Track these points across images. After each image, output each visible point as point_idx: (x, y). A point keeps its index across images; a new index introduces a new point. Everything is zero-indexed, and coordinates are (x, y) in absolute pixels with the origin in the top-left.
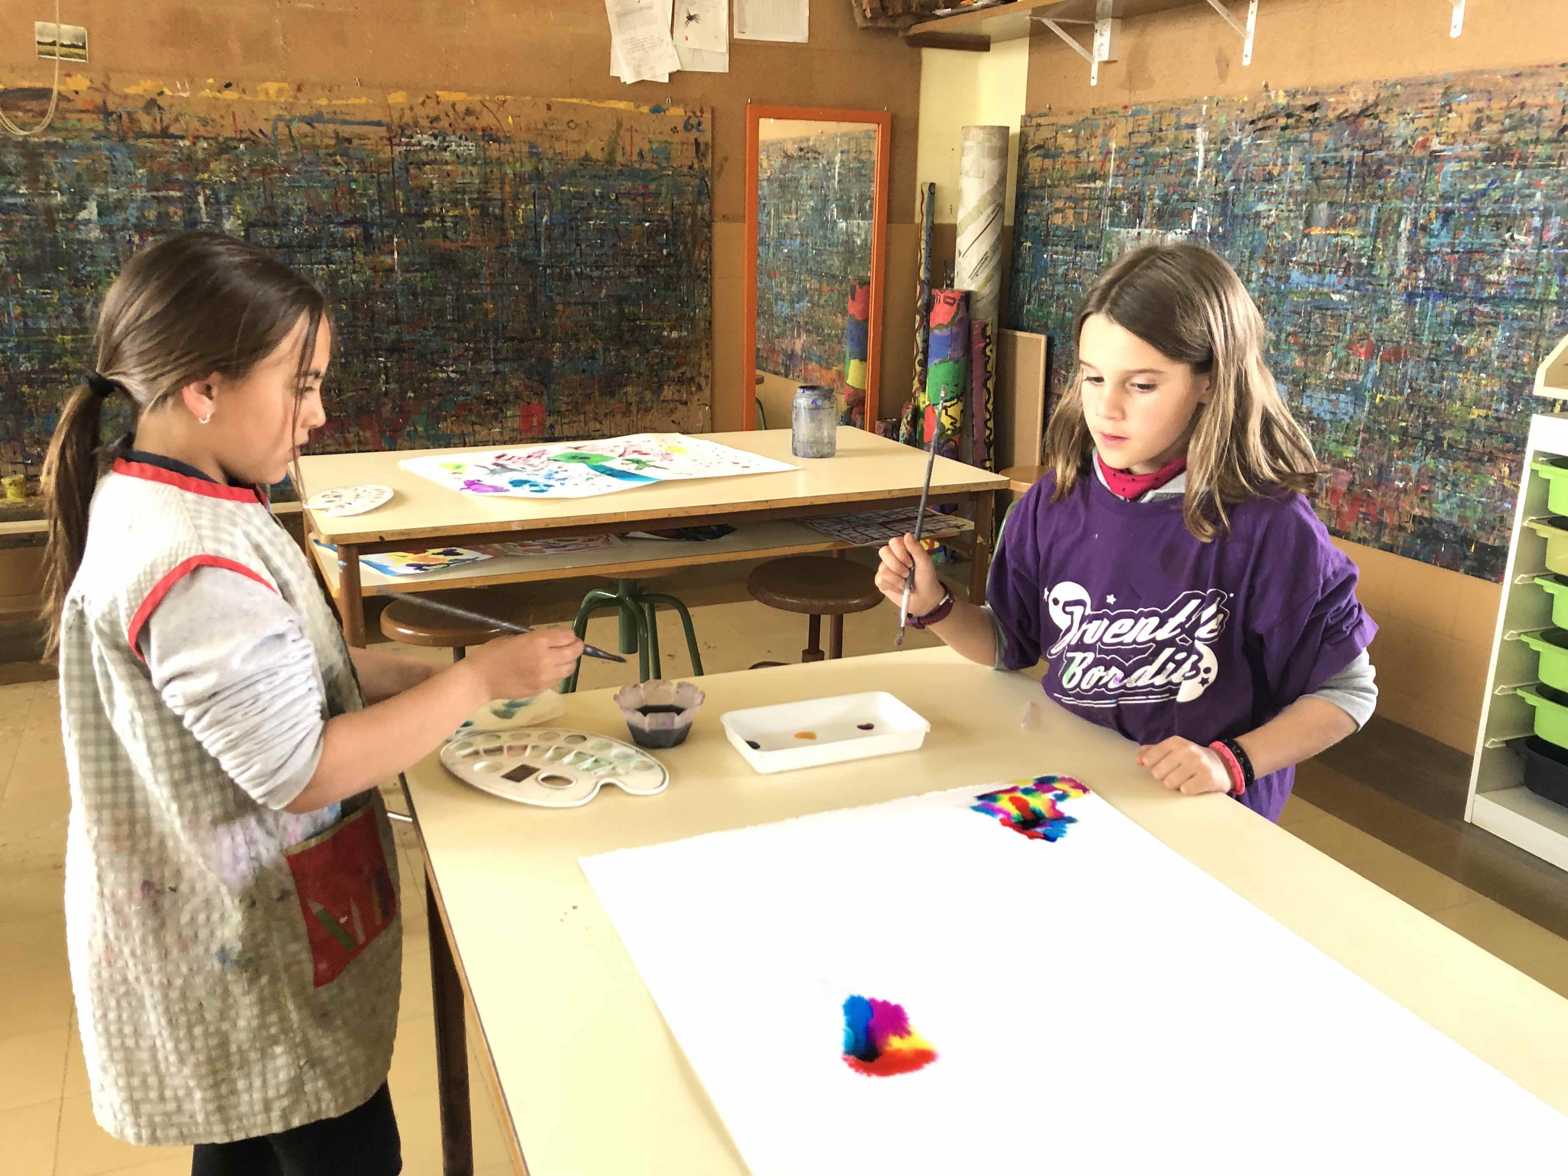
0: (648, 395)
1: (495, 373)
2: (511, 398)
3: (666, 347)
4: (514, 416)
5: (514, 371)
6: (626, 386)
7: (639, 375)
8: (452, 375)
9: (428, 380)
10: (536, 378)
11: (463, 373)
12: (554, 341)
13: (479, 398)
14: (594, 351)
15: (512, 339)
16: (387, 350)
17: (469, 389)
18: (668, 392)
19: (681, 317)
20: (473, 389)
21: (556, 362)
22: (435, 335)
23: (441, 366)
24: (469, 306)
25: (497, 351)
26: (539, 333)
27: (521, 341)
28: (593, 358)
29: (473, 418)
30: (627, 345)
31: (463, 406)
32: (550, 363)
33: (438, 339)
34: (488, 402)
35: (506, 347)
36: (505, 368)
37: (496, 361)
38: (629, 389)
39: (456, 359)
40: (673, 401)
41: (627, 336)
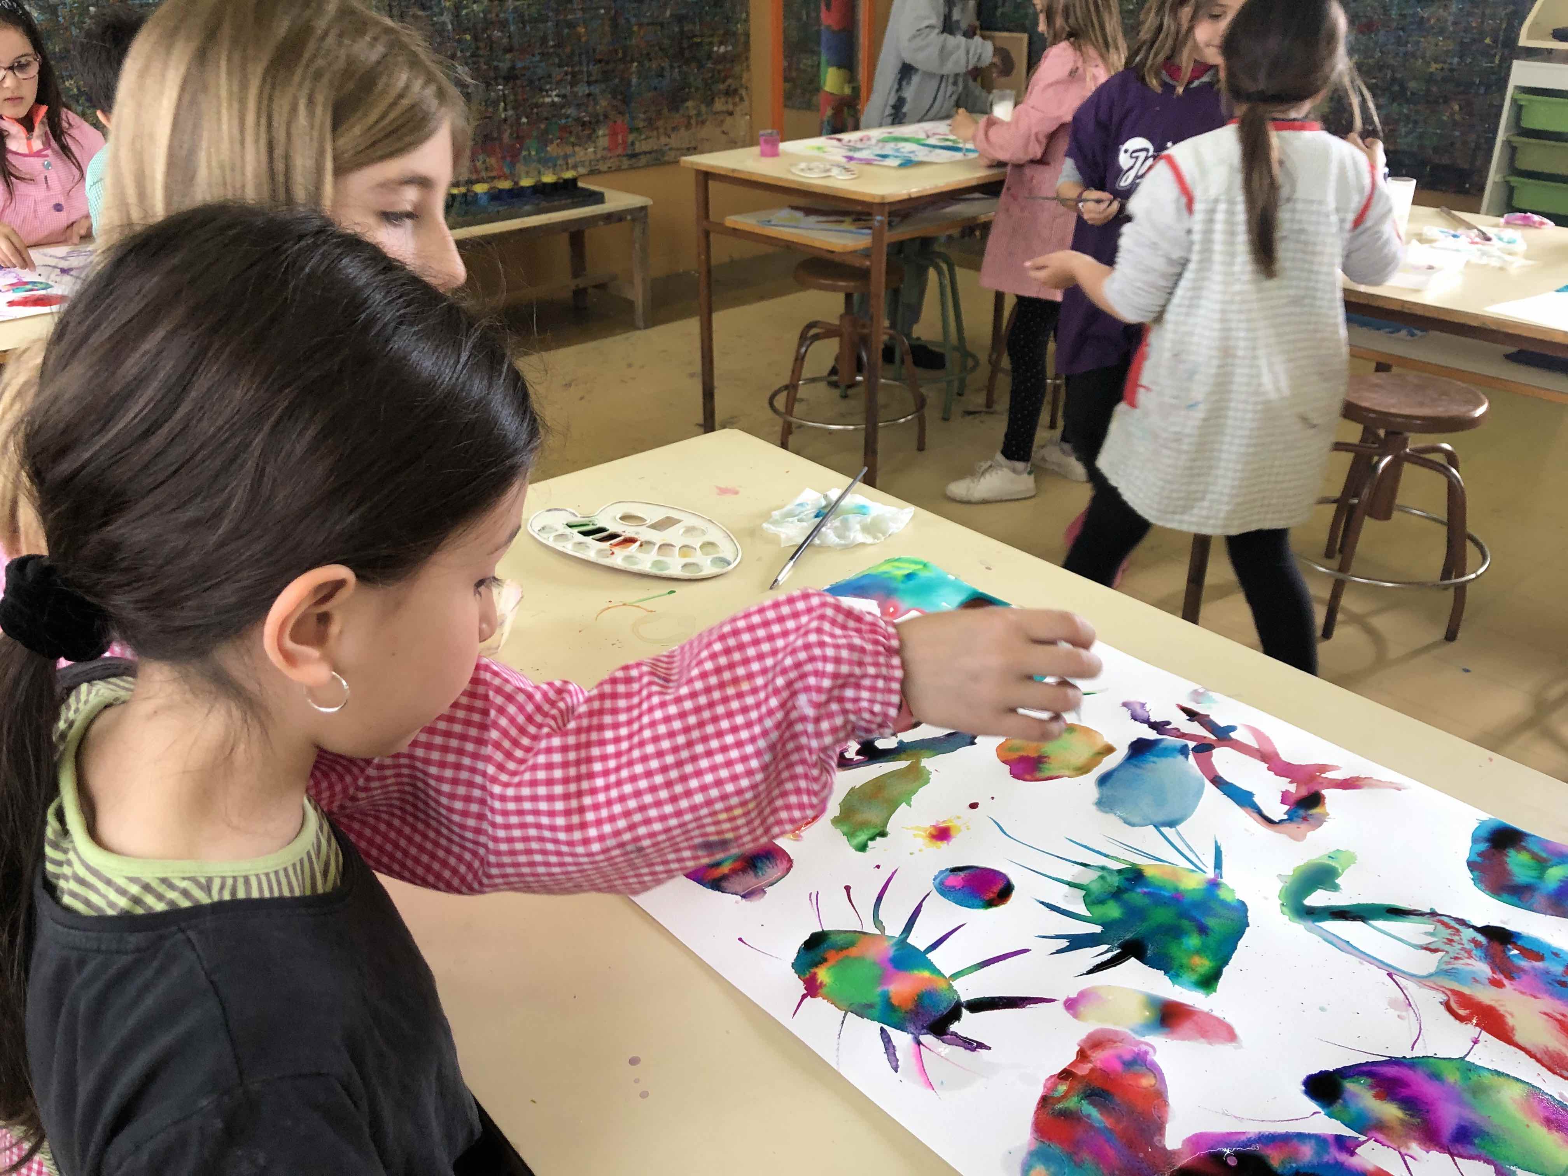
0: (703, 108)
1: (589, 95)
2: (601, 118)
3: (716, 63)
4: (604, 135)
5: (603, 92)
6: (687, 100)
7: (697, 89)
8: (556, 99)
9: (537, 106)
10: (619, 97)
11: (564, 96)
12: (632, 61)
13: (578, 120)
14: (663, 68)
15: (600, 61)
16: (504, 78)
17: (569, 112)
18: (719, 105)
19: (727, 33)
20: (571, 111)
21: (634, 81)
22: (541, 61)
23: (547, 91)
24: (566, 31)
25: (589, 74)
26: (620, 55)
27: (607, 63)
28: (662, 76)
29: (572, 139)
30: (687, 62)
31: (564, 129)
32: (630, 82)
33: (543, 64)
34: (584, 124)
35: (595, 69)
36: (596, 89)
37: (589, 83)
38: (690, 104)
39: (559, 83)
40: (723, 112)
41: (687, 54)
